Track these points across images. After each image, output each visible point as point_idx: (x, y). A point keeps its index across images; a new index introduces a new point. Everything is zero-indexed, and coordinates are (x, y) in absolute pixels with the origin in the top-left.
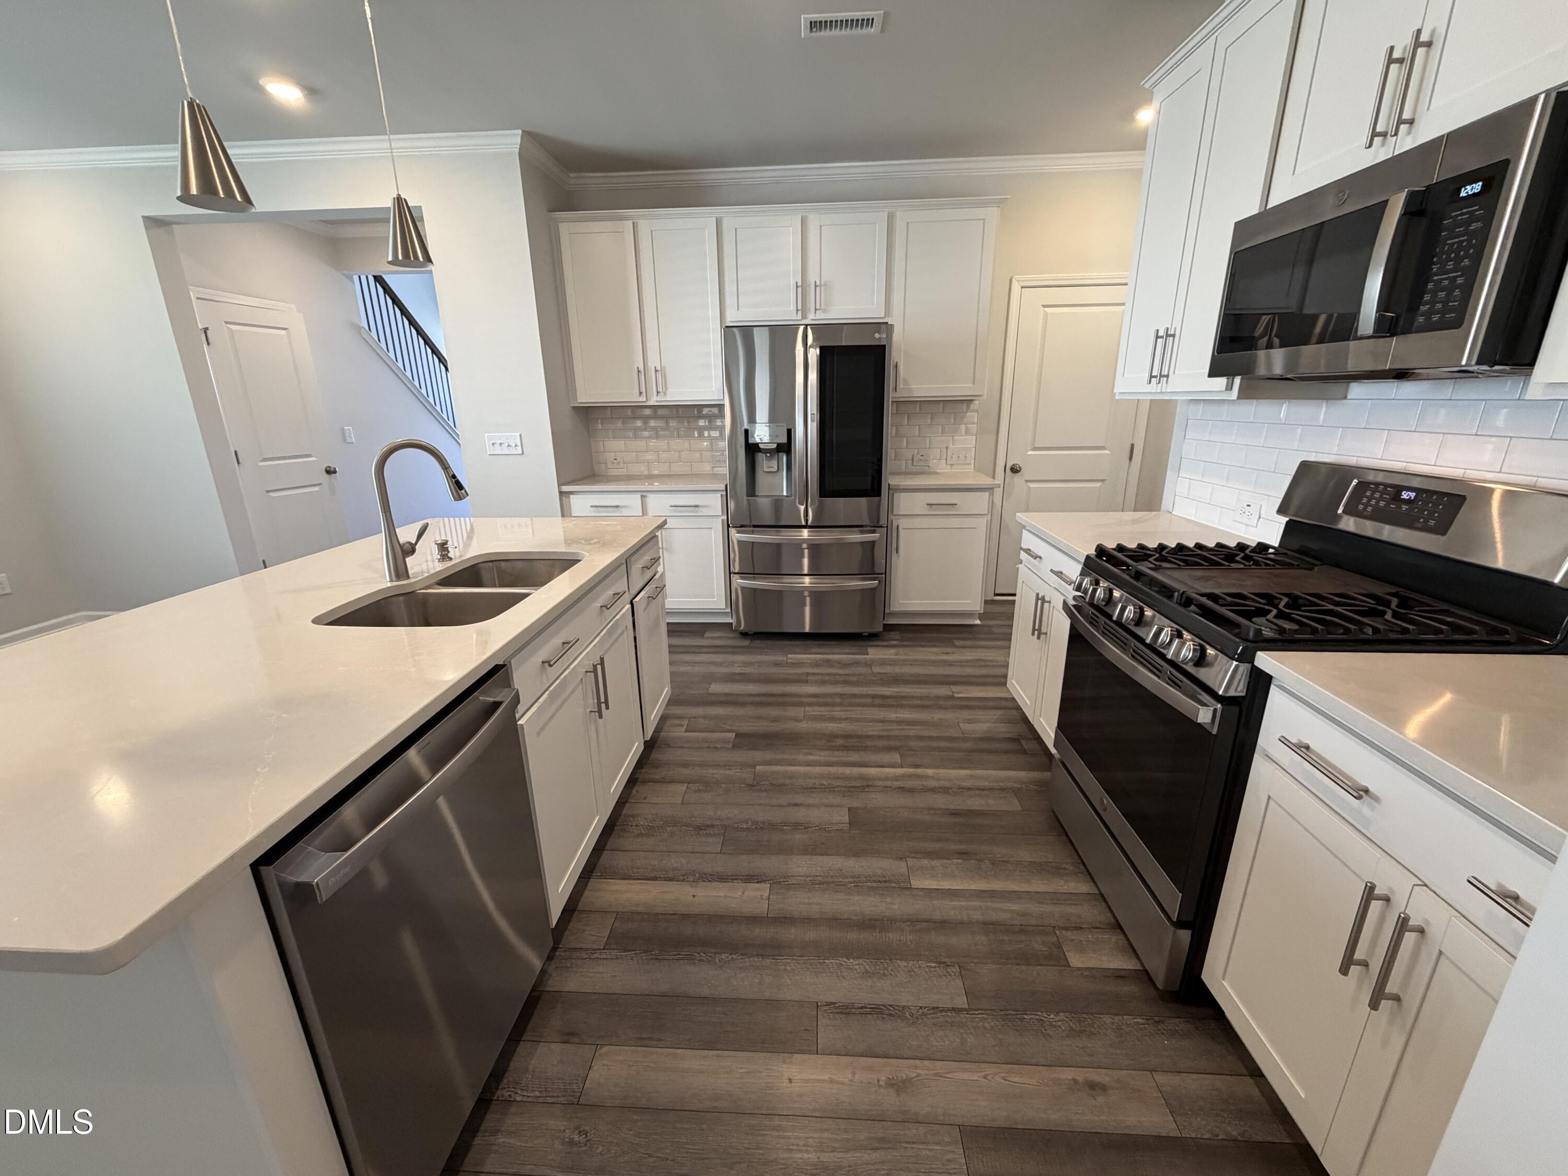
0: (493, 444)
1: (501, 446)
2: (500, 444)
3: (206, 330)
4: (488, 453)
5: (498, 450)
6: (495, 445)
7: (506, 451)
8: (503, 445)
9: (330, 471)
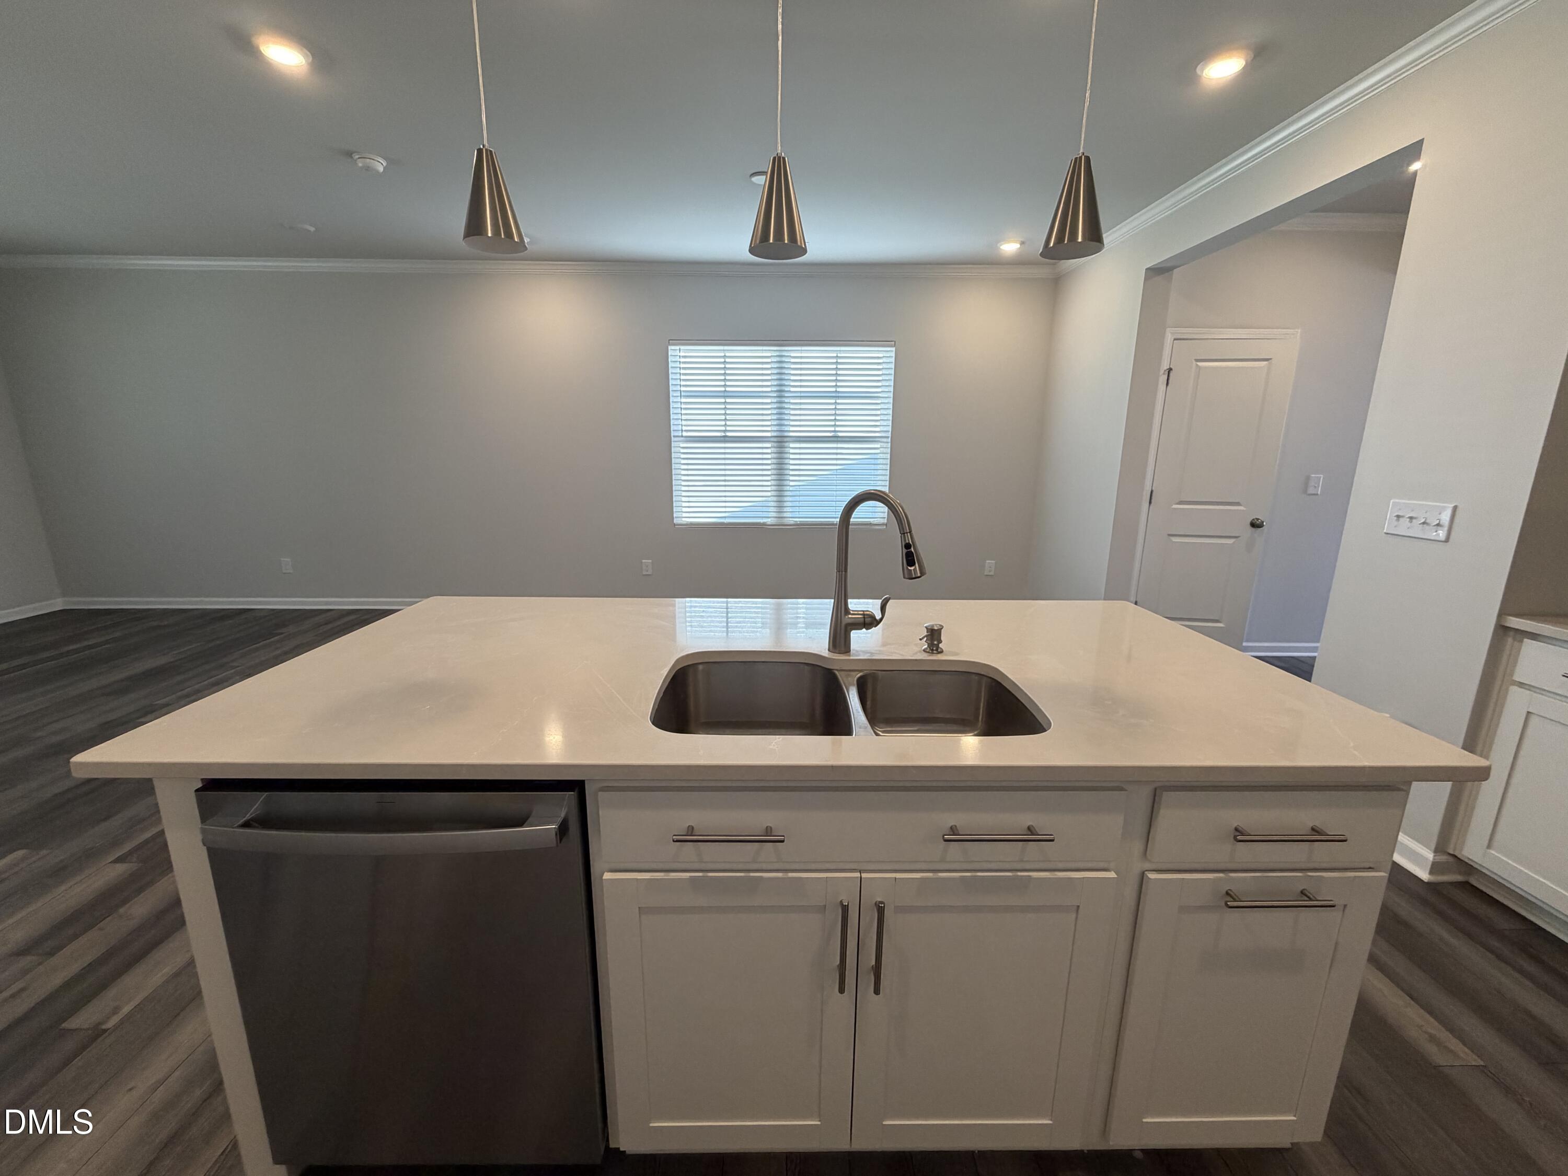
0: (1398, 517)
1: (1411, 522)
2: (1411, 518)
3: (1170, 370)
4: (1385, 531)
5: (1403, 528)
6: (1401, 519)
7: (1416, 531)
8: (1414, 521)
9: (1255, 525)
